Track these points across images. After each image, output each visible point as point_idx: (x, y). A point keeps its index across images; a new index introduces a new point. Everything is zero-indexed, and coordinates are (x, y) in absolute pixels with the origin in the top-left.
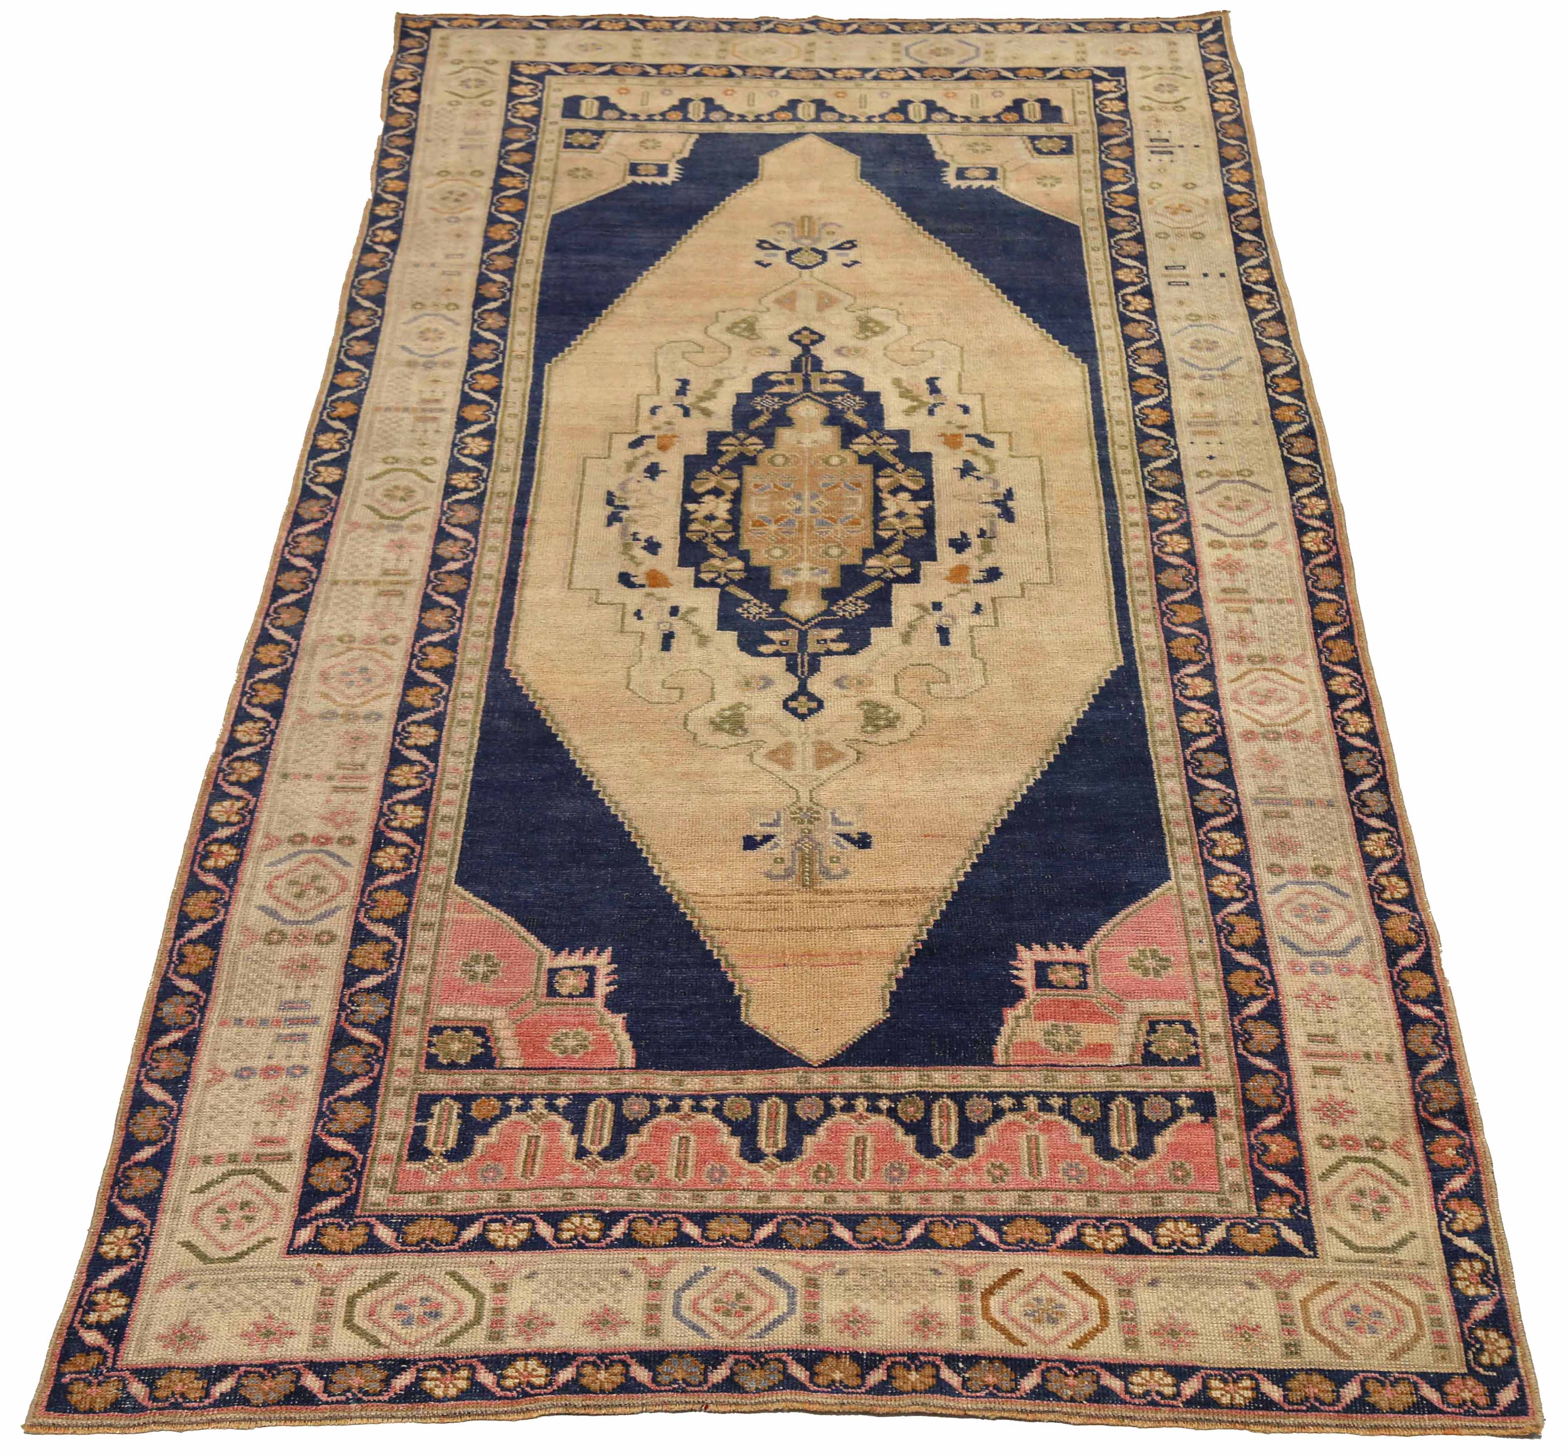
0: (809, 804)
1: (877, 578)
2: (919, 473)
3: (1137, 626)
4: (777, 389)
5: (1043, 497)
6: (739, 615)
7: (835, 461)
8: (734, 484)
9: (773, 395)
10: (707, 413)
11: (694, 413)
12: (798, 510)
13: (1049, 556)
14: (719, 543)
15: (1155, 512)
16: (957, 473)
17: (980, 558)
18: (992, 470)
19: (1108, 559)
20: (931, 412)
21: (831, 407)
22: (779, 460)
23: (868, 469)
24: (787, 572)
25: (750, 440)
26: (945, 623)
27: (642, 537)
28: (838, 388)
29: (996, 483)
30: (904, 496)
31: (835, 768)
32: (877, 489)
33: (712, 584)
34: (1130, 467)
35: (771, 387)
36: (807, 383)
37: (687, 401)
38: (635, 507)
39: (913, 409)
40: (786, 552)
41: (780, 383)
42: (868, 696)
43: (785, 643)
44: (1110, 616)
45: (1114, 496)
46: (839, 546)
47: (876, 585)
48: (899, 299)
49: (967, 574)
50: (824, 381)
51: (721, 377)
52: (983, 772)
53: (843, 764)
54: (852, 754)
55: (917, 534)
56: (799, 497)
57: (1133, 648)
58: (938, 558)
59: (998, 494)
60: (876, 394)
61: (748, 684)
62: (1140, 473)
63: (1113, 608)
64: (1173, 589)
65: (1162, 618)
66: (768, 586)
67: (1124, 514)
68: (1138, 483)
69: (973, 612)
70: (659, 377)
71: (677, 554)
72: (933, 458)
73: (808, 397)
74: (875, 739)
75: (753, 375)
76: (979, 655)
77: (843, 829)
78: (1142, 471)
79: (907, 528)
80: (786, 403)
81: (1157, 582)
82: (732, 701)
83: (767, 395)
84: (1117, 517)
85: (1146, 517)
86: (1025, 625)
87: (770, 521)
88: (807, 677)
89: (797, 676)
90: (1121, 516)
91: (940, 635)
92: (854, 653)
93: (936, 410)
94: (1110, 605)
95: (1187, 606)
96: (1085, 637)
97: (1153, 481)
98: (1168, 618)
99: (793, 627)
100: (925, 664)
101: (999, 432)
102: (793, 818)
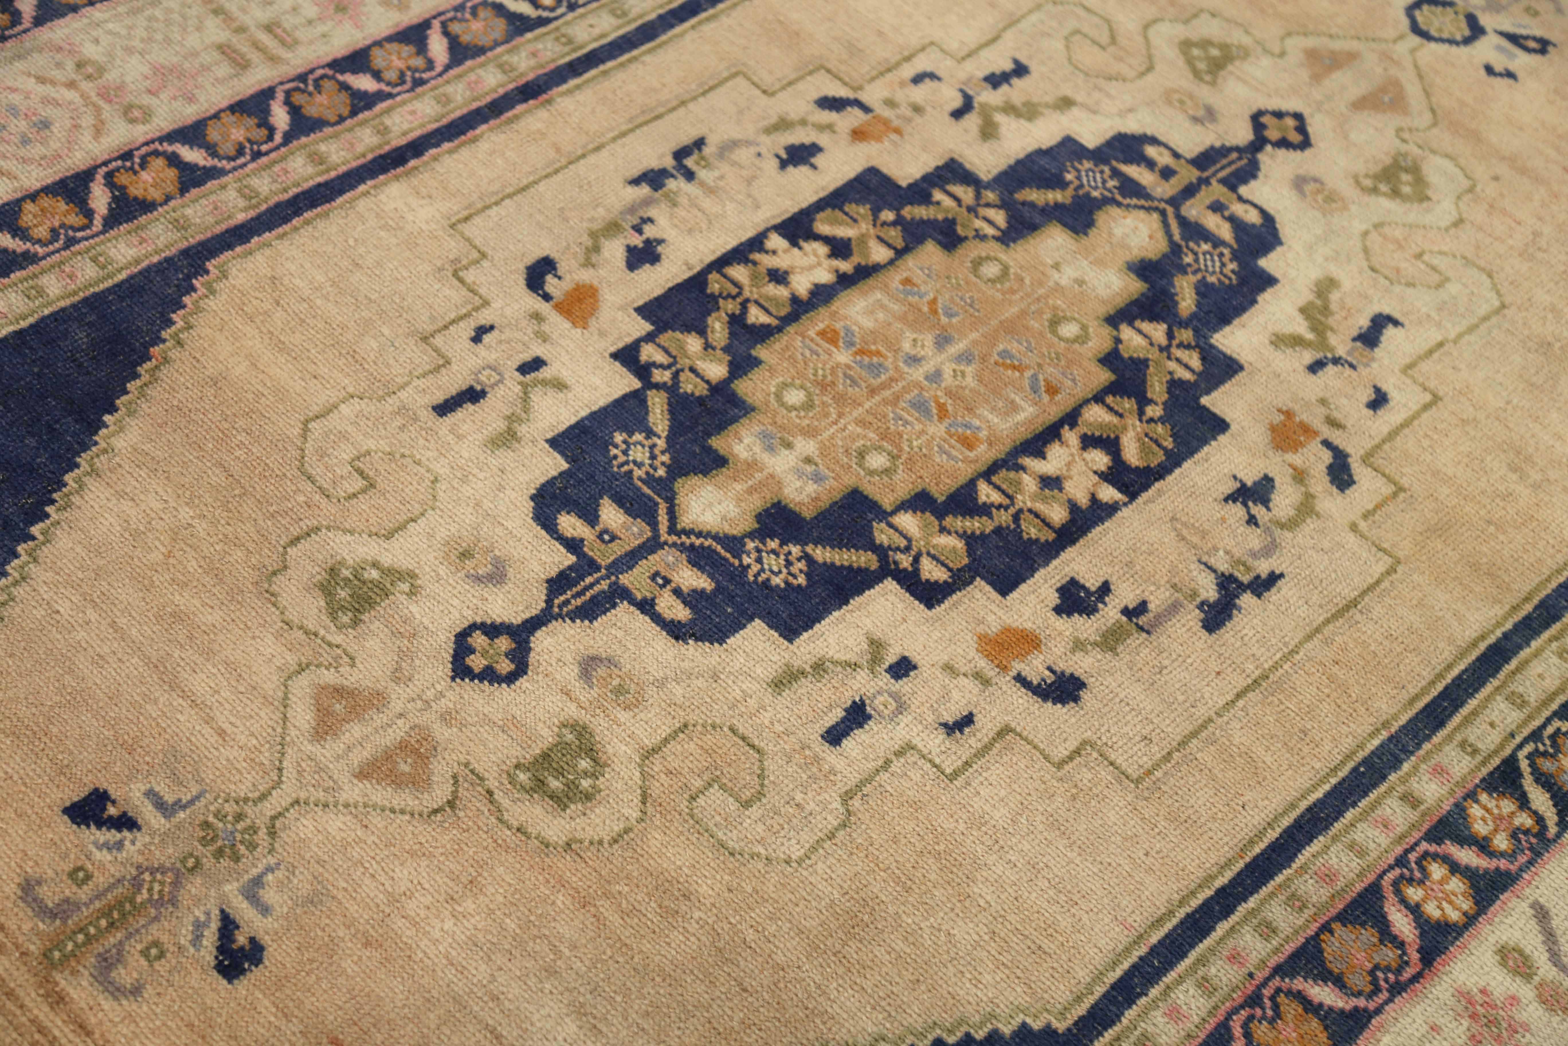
0: (262, 823)
1: (881, 552)
2: (1169, 443)
3: (1181, 980)
4: (1133, 171)
5: (1318, 630)
6: (609, 443)
7: (1069, 330)
8: (880, 254)
9: (1116, 173)
10: (989, 131)
11: (972, 121)
12: (914, 360)
13: (1194, 734)
14: (737, 322)
15: (1475, 811)
16: (1231, 487)
17: (1078, 645)
18: (1291, 525)
19: (1286, 822)
20: (1315, 367)
21: (1175, 250)
22: (991, 270)
23: (1104, 376)
24: (765, 436)
25: (991, 213)
26: (879, 704)
27: (650, 231)
28: (1225, 232)
29: (1269, 549)
30: (1100, 459)
31: (381, 794)
32: (1071, 418)
33: (642, 371)
34: (1533, 697)
35: (1128, 161)
36: (1190, 191)
37: (987, 97)
38: (702, 184)
39: (1296, 341)
40: (808, 405)
41: (1151, 164)
42: (599, 725)
43: (608, 537)
44: (1159, 922)
45: (1441, 724)
46: (894, 458)
47: (865, 559)
48: (1502, 169)
49: (1022, 656)
50: (1217, 207)
51: (1079, 98)
52: (580, 1011)
53: (406, 799)
54: (441, 793)
55: (1032, 530)
56: (943, 341)
57: (1118, 1017)
58: (1014, 595)
59: (1248, 569)
60: (1268, 281)
61: (466, 555)
62: (1537, 723)
63: (1181, 914)
64: (1331, 972)
65: (1242, 1007)
66: (709, 435)
67: (1415, 768)
68: (1512, 735)
69: (945, 725)
70: (995, 39)
71: (658, 292)
72: (1222, 438)
73: (1163, 213)
74: (505, 802)
75: (1132, 126)
76: (856, 803)
77: (243, 910)
78: (1549, 720)
79: (1030, 511)
80: (1119, 198)
81: (1317, 935)
82: (404, 563)
83: (1106, 169)
84: (1396, 764)
85: (1446, 807)
86: (997, 815)
87: (852, 344)
88: (560, 616)
89: (549, 602)
90: (1406, 767)
91: (843, 720)
92: (677, 638)
93: (1331, 369)
94: (1182, 903)
95: (1315, 1023)
96: (1065, 922)
97: (1545, 754)
98: (1251, 1018)
99: (653, 524)
100: (753, 747)
101: (1384, 475)
102: (206, 825)
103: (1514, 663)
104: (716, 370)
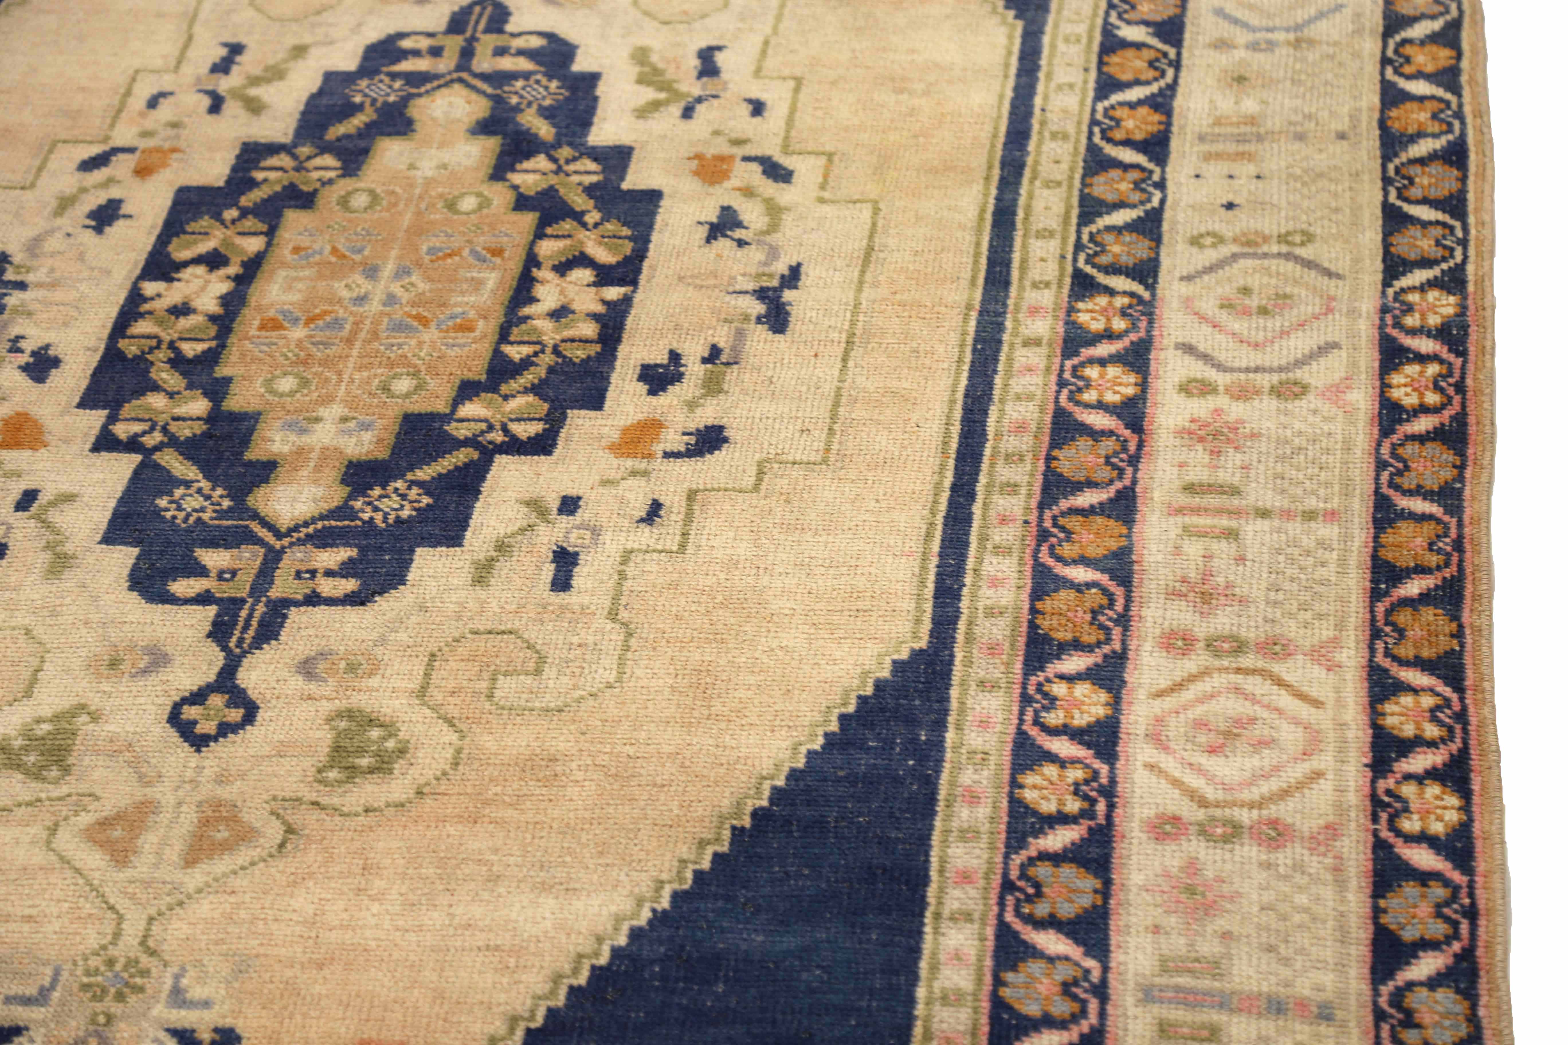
0: (135, 952)
1: (470, 442)
2: (626, 231)
3: (980, 561)
4: (407, 66)
5: (861, 283)
6: (157, 513)
7: (468, 203)
8: (254, 245)
9: (394, 76)
10: (255, 107)
11: (231, 107)
12: (361, 300)
13: (836, 404)
14: (178, 362)
15: (1083, 318)
16: (704, 231)
17: (692, 405)
18: (773, 227)
19: (958, 414)
20: (688, 113)
21: (498, 101)
22: (360, 200)
23: (529, 219)
24: (290, 426)
25: (318, 161)
26: (575, 542)
27: (28, 346)
28: (524, 64)
29: (773, 253)
30: (583, 275)
31: (221, 865)
32: (532, 261)
33: (132, 445)
34: (1054, 224)
35: (397, 60)
36: (467, 53)
37: (227, 83)
38: (40, 285)
39: (655, 106)
40: (304, 383)
41: (416, 53)
42: (360, 701)
43: (227, 575)
44: (929, 536)
45: (1007, 284)
46: (415, 374)
47: (462, 456)
49: (656, 438)
50: (501, 52)
51: (307, 39)
52: (545, 888)
53: (246, 856)
54: (274, 831)
55: (579, 353)
56: (372, 272)
57: (958, 611)
58: (608, 404)
59: (771, 276)
60: (592, 79)
61: (114, 664)
62: (1072, 238)
63: (939, 520)
64: (1079, 483)
65: (1039, 545)
66: (242, 453)
67: (1016, 320)
68: (1063, 257)
69: (642, 520)
70: (190, 38)
71: (84, 384)
72: (663, 203)
73: (461, 80)
74: (336, 801)
75: (373, 33)
76: (624, 615)
77: (185, 1018)
78: (1079, 232)
79: (563, 341)
80: (414, 91)
81: (1048, 467)
82: (65, 703)
83: (382, 77)
84: (1000, 327)
85: (1061, 329)
86: (741, 551)
87: (297, 320)
88: (245, 653)
89: (225, 648)
90: (1009, 324)
91: (558, 570)
92: (363, 604)
93: (700, 108)
94: (933, 513)
95: (1099, 520)
96: (861, 583)
97: (1096, 254)
98: (1052, 548)
99: (259, 541)
100: (503, 632)
101: (809, 153)
102: (85, 987)
103: (1020, 214)
104: (199, 406)
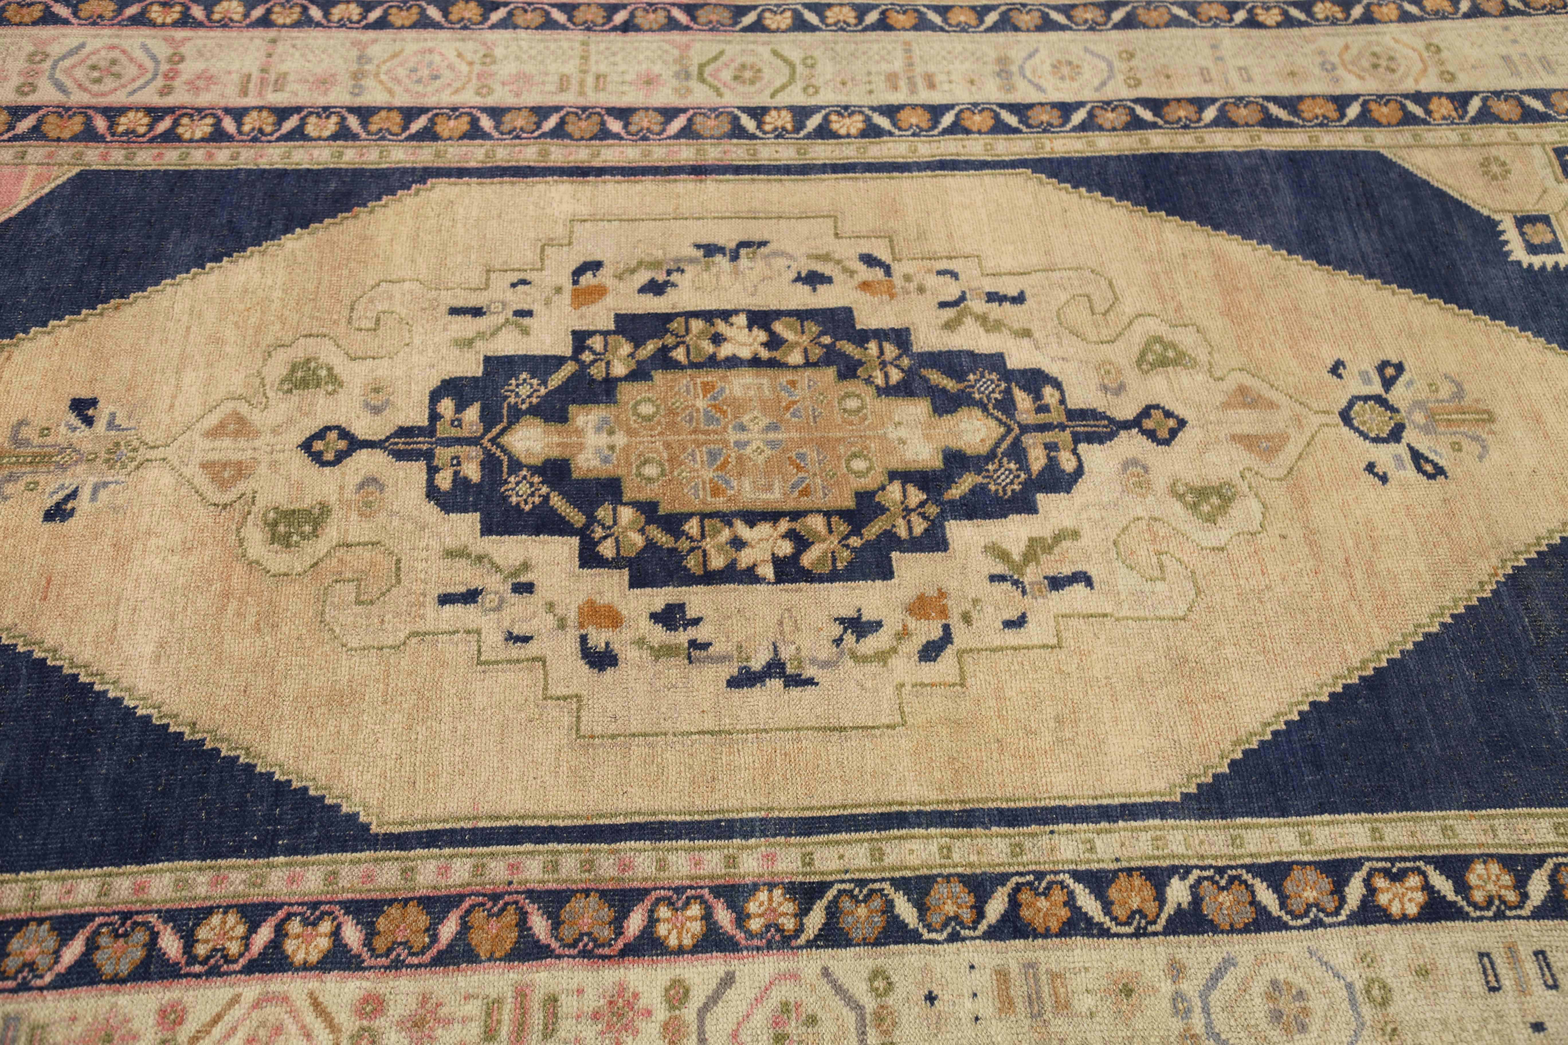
0: (140, 459)
1: (592, 521)
2: (841, 565)
3: (469, 856)
4: (1021, 396)
5: (798, 729)
6: (516, 376)
7: (859, 465)
8: (795, 359)
9: (1007, 391)
10: (952, 325)
11: (948, 313)
12: (742, 428)
14: (664, 350)
15: (763, 896)
16: (849, 614)
17: (641, 642)
18: (861, 660)
20: (997, 578)
21: (990, 457)
22: (852, 404)
23: (848, 503)
24: (604, 420)
25: (894, 372)
26: (489, 600)
27: (675, 277)
28: (1038, 464)
29: (828, 665)
30: (786, 548)
31: (201, 480)
32: (797, 515)
33: (580, 348)
34: (892, 860)
35: (1025, 388)
36: (1044, 428)
37: (978, 305)
38: (736, 267)
39: (1003, 556)
40: (648, 418)
41: (1038, 398)
42: (337, 515)
43: (457, 423)
44: (498, 818)
45: (810, 833)
46: (663, 474)
47: (577, 519)
48: (1296, 534)
49: (601, 627)
50: (1051, 447)
51: (1036, 335)
53: (209, 490)
54: (227, 498)
55: (692, 563)
56: (772, 428)
57: (413, 848)
58: (637, 591)
59: (799, 666)
60: (1032, 509)
61: (377, 390)
62: (872, 876)
63: (513, 823)
64: (558, 916)
65: (484, 895)
66: (574, 402)
67: (758, 846)
68: (846, 872)
69: (510, 633)
70: (1022, 274)
71: (640, 312)
72: (879, 583)
73: (1009, 430)
74: (250, 523)
75: (1052, 369)
76: (414, 640)
77: (85, 494)
78: (883, 880)
79: (704, 551)
80: (990, 406)
81: (577, 891)
82: (344, 377)
83: (1003, 385)
84: (746, 836)
85: (748, 880)
86: (479, 698)
87: (715, 399)
88: (386, 449)
89: (388, 438)
90: (752, 841)
91: (462, 594)
92: (428, 496)
93: (1007, 586)
94: (521, 817)
95: (514, 935)
96: (444, 779)
97: (853, 897)
98: (483, 904)
99: (487, 430)
100: (398, 575)
101: (961, 668)
102: (117, 444)
103: (904, 832)
104: (619, 369)
